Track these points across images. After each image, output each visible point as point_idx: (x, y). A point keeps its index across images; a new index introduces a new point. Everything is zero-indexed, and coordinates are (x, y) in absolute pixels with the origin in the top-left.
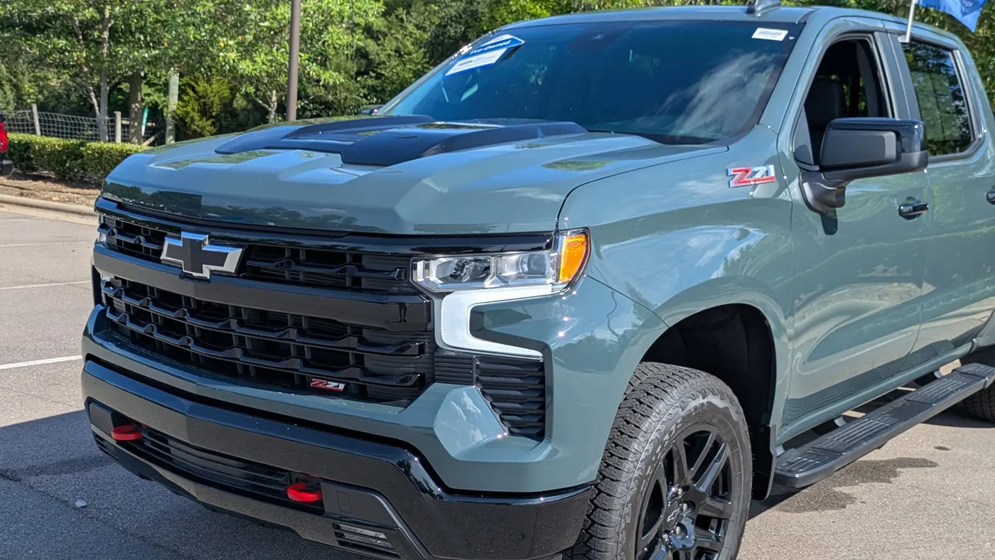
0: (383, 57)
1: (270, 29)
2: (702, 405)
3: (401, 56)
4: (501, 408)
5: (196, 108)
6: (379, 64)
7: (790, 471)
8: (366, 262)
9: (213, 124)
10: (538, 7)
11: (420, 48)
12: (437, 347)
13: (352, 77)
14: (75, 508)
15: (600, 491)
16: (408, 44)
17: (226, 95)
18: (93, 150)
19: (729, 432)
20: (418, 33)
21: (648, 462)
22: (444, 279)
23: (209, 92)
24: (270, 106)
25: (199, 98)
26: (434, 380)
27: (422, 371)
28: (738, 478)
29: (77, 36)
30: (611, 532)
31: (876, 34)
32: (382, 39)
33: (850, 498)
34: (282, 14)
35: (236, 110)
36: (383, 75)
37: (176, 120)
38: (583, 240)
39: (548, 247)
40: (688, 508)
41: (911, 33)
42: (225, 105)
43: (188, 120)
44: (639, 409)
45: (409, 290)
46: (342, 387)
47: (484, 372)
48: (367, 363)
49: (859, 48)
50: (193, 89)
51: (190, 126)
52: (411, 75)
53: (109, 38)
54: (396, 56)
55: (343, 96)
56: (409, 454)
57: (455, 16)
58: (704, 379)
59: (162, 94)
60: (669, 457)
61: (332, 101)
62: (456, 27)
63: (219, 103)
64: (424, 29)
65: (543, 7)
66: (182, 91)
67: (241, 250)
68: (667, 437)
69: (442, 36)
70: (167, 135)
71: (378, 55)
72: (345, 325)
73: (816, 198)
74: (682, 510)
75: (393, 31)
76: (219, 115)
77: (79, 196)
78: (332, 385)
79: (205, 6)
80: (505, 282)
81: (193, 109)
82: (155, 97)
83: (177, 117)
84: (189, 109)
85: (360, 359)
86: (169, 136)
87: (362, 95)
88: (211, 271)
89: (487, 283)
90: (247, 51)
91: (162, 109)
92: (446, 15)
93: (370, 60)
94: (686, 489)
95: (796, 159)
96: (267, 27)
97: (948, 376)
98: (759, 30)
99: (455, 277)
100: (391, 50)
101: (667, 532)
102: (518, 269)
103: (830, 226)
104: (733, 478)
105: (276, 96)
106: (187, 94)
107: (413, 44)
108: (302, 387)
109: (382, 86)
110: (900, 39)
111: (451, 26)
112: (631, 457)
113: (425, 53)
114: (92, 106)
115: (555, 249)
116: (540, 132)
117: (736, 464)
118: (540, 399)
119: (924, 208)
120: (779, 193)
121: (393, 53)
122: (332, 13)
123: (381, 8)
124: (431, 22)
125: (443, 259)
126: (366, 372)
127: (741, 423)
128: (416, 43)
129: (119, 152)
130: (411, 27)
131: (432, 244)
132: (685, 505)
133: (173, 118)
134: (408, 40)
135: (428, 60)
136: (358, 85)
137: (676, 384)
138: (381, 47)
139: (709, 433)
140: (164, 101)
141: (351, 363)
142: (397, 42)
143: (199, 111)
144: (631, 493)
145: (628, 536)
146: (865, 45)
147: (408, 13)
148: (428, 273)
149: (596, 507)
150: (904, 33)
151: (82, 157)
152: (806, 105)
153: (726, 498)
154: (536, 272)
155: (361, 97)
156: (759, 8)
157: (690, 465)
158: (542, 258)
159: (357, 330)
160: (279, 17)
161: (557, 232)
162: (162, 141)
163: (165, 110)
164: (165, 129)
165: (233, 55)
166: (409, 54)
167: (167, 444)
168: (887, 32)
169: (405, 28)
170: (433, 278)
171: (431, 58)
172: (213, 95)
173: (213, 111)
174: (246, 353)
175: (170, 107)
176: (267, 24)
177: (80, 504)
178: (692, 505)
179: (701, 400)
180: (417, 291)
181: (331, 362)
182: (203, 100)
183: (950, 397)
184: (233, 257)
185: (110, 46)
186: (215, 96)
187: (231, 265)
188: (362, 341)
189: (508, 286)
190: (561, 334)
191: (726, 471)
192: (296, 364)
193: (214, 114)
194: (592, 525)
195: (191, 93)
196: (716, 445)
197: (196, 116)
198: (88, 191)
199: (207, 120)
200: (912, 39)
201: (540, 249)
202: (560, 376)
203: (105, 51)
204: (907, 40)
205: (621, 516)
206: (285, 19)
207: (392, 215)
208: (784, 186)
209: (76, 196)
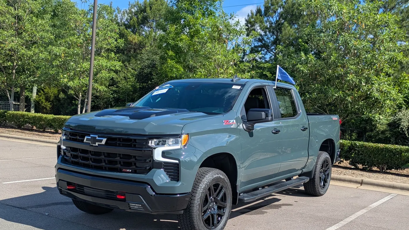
0: (119, 79)
1: (80, 71)
2: (217, 177)
3: (126, 79)
4: (169, 174)
5: (44, 98)
6: (118, 82)
7: (243, 198)
8: (137, 141)
9: (51, 104)
10: (178, 65)
11: (134, 77)
12: (154, 160)
13: (107, 87)
14: (46, 215)
15: (192, 196)
16: (129, 75)
17: (56, 93)
18: (10, 114)
19: (225, 185)
20: (132, 71)
21: (204, 189)
22: (156, 145)
23: (49, 92)
24: (79, 98)
25: (45, 94)
26: (153, 168)
27: (150, 166)
28: (228, 197)
29: (3, 72)
30: (195, 205)
31: (266, 86)
32: (119, 73)
33: (266, 212)
34: (85, 66)
35: (60, 98)
36: (119, 86)
37: (35, 102)
38: (187, 136)
39: (179, 137)
40: (215, 204)
41: (277, 85)
42: (55, 97)
43: (40, 102)
44: (202, 177)
45: (147, 147)
46: (130, 171)
47: (165, 166)
48: (137, 165)
49: (262, 90)
50: (43, 90)
51: (41, 104)
52: (130, 87)
53: (15, 72)
54: (124, 79)
55: (103, 94)
56: (147, 185)
57: (147, 66)
58: (218, 171)
59: (30, 93)
60: (209, 189)
61: (99, 96)
62: (147, 70)
63: (53, 96)
64: (135, 70)
65: (180, 65)
66: (38, 91)
67: (106, 139)
68: (208, 183)
69: (142, 73)
70: (31, 108)
71: (117, 78)
72: (132, 156)
73: (247, 128)
74: (214, 204)
75: (123, 70)
76: (53, 100)
77: (6, 131)
78: (128, 170)
79: (56, 62)
80: (170, 145)
81: (43, 98)
82: (27, 94)
83: (36, 101)
84: (41, 98)
85: (135, 164)
86: (32, 108)
87: (110, 93)
88: (98, 144)
89: (165, 146)
90: (71, 79)
91: (30, 98)
92: (144, 65)
93: (114, 80)
94: (214, 198)
95: (242, 118)
96: (79, 70)
97: (295, 179)
98: (234, 86)
99: (158, 144)
100: (122, 77)
101: (210, 209)
102: (172, 142)
103: (251, 135)
104: (227, 197)
105: (81, 95)
106: (40, 92)
107: (131, 75)
108: (121, 171)
109: (119, 90)
110: (274, 87)
111: (146, 69)
112: (200, 187)
113: (135, 78)
114: (8, 97)
115: (181, 138)
116: (177, 112)
117: (227, 193)
118: (178, 175)
119: (279, 131)
120: (238, 127)
121: (123, 78)
122: (103, 66)
123: (120, 64)
124: (138, 67)
125: (155, 140)
126: (137, 167)
127: (228, 183)
128: (132, 75)
129: (21, 115)
130: (130, 69)
131: (152, 137)
132: (214, 203)
133: (34, 101)
134: (129, 73)
135: (136, 81)
136: (109, 90)
137: (211, 171)
138: (118, 76)
139: (220, 184)
140: (31, 95)
141: (133, 165)
142: (125, 74)
143: (45, 99)
144: (200, 196)
145: (199, 206)
146: (264, 89)
147: (129, 64)
148: (152, 143)
149: (192, 199)
150: (275, 86)
151: (5, 116)
152: (244, 105)
153: (225, 202)
154: (177, 143)
155: (110, 94)
156: (235, 80)
157: (215, 192)
158: (178, 140)
159: (135, 157)
160: (84, 67)
161: (182, 134)
162: (29, 110)
163: (31, 98)
164: (30, 106)
165: (66, 80)
166: (129, 78)
167: (84, 188)
168: (269, 86)
169: (128, 69)
170: (153, 144)
171: (138, 80)
172: (51, 93)
173: (51, 99)
174: (106, 164)
175: (33, 97)
176: (79, 69)
177: (47, 214)
178: (216, 203)
179: (217, 176)
180: (150, 147)
181: (128, 165)
182: (46, 95)
183: (293, 184)
184: (104, 140)
185: (16, 75)
186: (52, 93)
187: (103, 142)
188: (136, 159)
189: (170, 146)
190: (182, 157)
191: (225, 194)
192: (119, 166)
193: (51, 100)
194: (190, 204)
195: (42, 92)
196: (222, 188)
197: (44, 101)
198: (8, 129)
199: (48, 103)
200: (277, 87)
201: (178, 138)
202: (183, 170)
203: (14, 77)
204: (275, 88)
205: (197, 201)
206: (86, 68)
207: (144, 130)
208: (238, 126)
209: (4, 131)
